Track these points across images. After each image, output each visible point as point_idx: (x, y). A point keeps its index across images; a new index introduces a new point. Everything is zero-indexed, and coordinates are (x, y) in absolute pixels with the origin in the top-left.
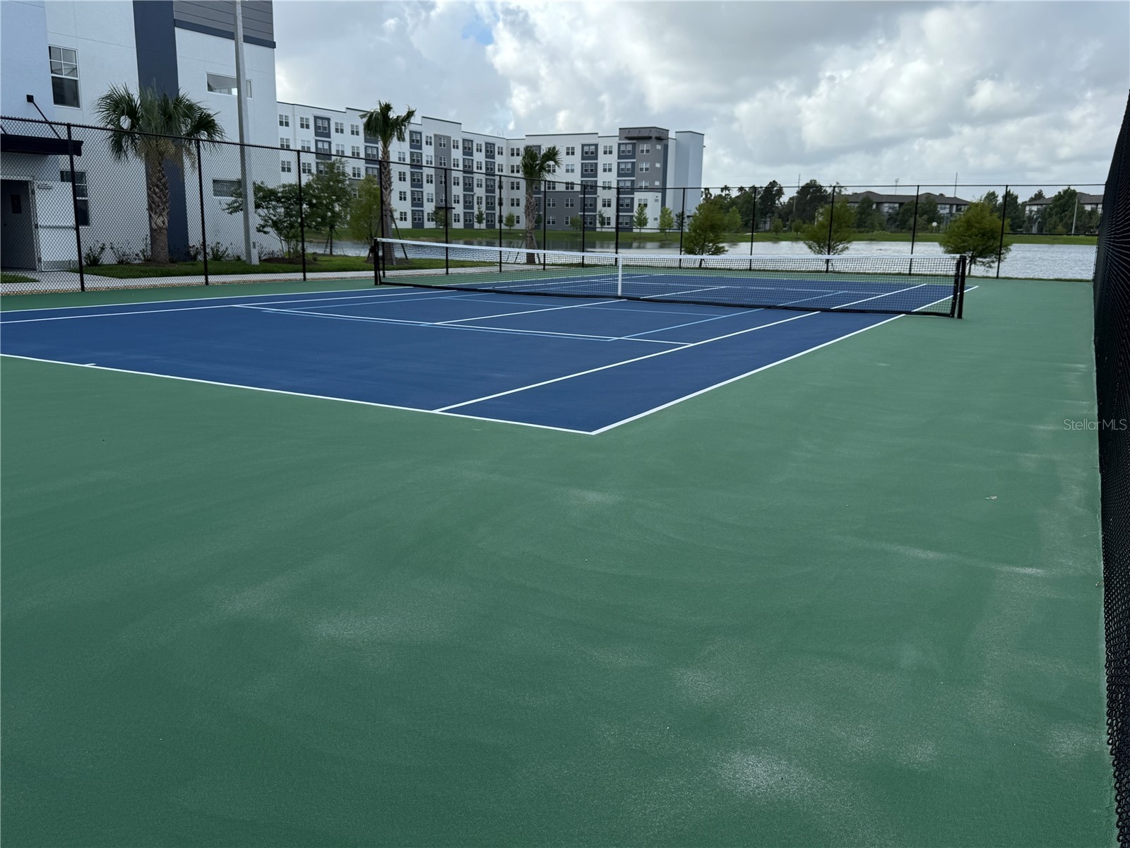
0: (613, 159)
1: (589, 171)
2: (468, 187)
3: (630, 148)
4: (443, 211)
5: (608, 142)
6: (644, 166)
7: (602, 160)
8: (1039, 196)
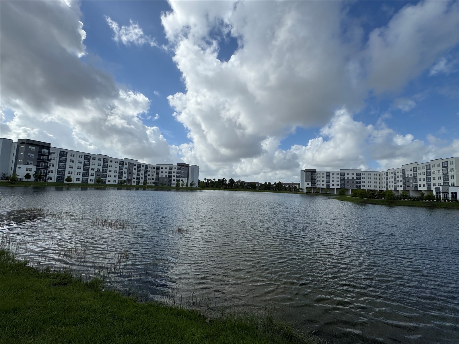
0: (176, 170)
1: (170, 173)
2: (138, 175)
3: (179, 168)
4: (129, 180)
5: (175, 166)
6: (183, 172)
7: (173, 170)
8: (275, 183)
